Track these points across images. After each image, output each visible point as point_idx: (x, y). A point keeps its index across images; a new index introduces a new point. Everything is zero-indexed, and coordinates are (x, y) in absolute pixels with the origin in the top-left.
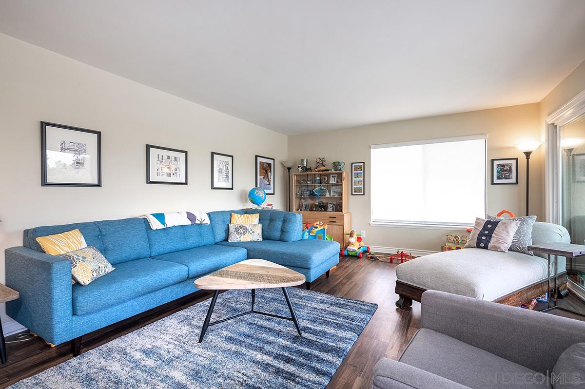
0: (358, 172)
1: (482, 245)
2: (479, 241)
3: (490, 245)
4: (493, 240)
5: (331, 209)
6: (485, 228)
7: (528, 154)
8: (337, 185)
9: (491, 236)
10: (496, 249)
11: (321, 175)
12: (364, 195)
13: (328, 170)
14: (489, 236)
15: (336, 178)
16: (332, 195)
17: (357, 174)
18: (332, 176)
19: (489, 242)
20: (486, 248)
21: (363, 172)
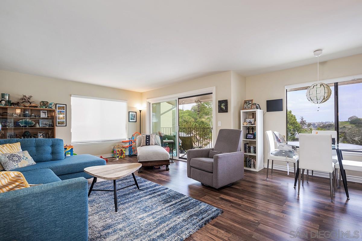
0: (61, 110)
1: (148, 144)
2: (146, 143)
3: (150, 143)
4: (151, 142)
5: (42, 136)
6: (146, 138)
7: (140, 111)
8: (48, 119)
9: (150, 141)
10: (152, 145)
11: (31, 110)
12: (66, 126)
13: (37, 107)
14: (149, 141)
15: (46, 114)
16: (40, 126)
17: (61, 112)
18: (41, 111)
19: (149, 143)
20: (149, 145)
21: (65, 111)
